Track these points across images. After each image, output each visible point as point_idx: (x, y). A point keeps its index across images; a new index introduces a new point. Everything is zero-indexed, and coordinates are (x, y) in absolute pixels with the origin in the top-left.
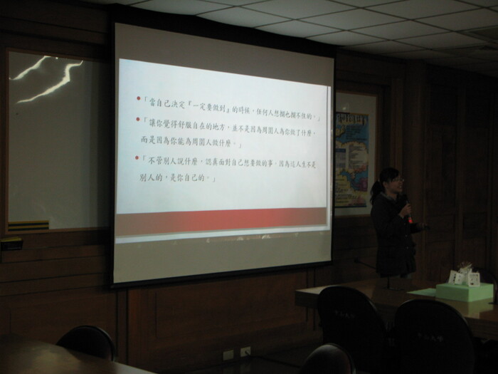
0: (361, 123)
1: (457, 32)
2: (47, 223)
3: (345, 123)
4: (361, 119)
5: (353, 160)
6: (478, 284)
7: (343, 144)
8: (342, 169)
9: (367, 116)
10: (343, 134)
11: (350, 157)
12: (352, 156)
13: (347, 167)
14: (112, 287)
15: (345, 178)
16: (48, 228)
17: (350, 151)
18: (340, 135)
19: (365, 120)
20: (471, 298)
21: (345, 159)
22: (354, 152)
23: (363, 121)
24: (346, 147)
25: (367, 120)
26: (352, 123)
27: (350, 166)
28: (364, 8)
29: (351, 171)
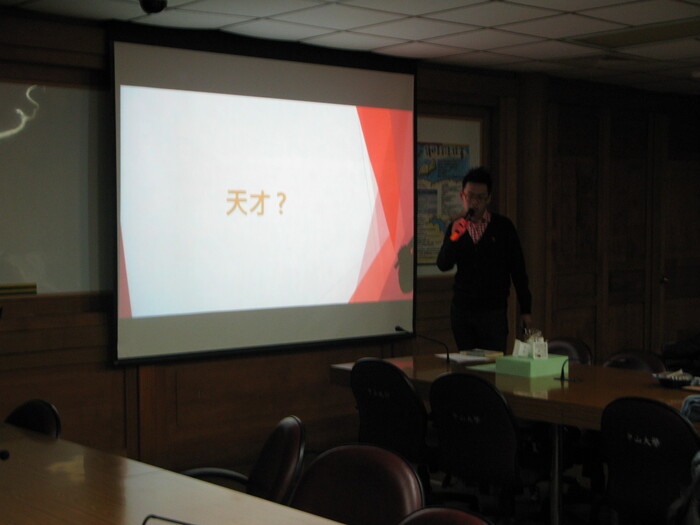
0: (459, 156)
1: (558, 40)
2: (34, 287)
3: (436, 157)
4: (459, 152)
5: (447, 203)
6: (545, 356)
7: (433, 183)
8: (431, 216)
9: (467, 148)
10: (432, 170)
11: (443, 200)
12: (446, 199)
13: (439, 213)
14: (116, 363)
15: (437, 227)
16: (35, 293)
17: (444, 193)
18: (429, 173)
19: (465, 152)
20: (534, 373)
21: (436, 202)
22: (450, 193)
23: (462, 153)
24: (438, 187)
25: (468, 152)
26: (446, 156)
27: (443, 212)
28: (419, 17)
29: (445, 218)
